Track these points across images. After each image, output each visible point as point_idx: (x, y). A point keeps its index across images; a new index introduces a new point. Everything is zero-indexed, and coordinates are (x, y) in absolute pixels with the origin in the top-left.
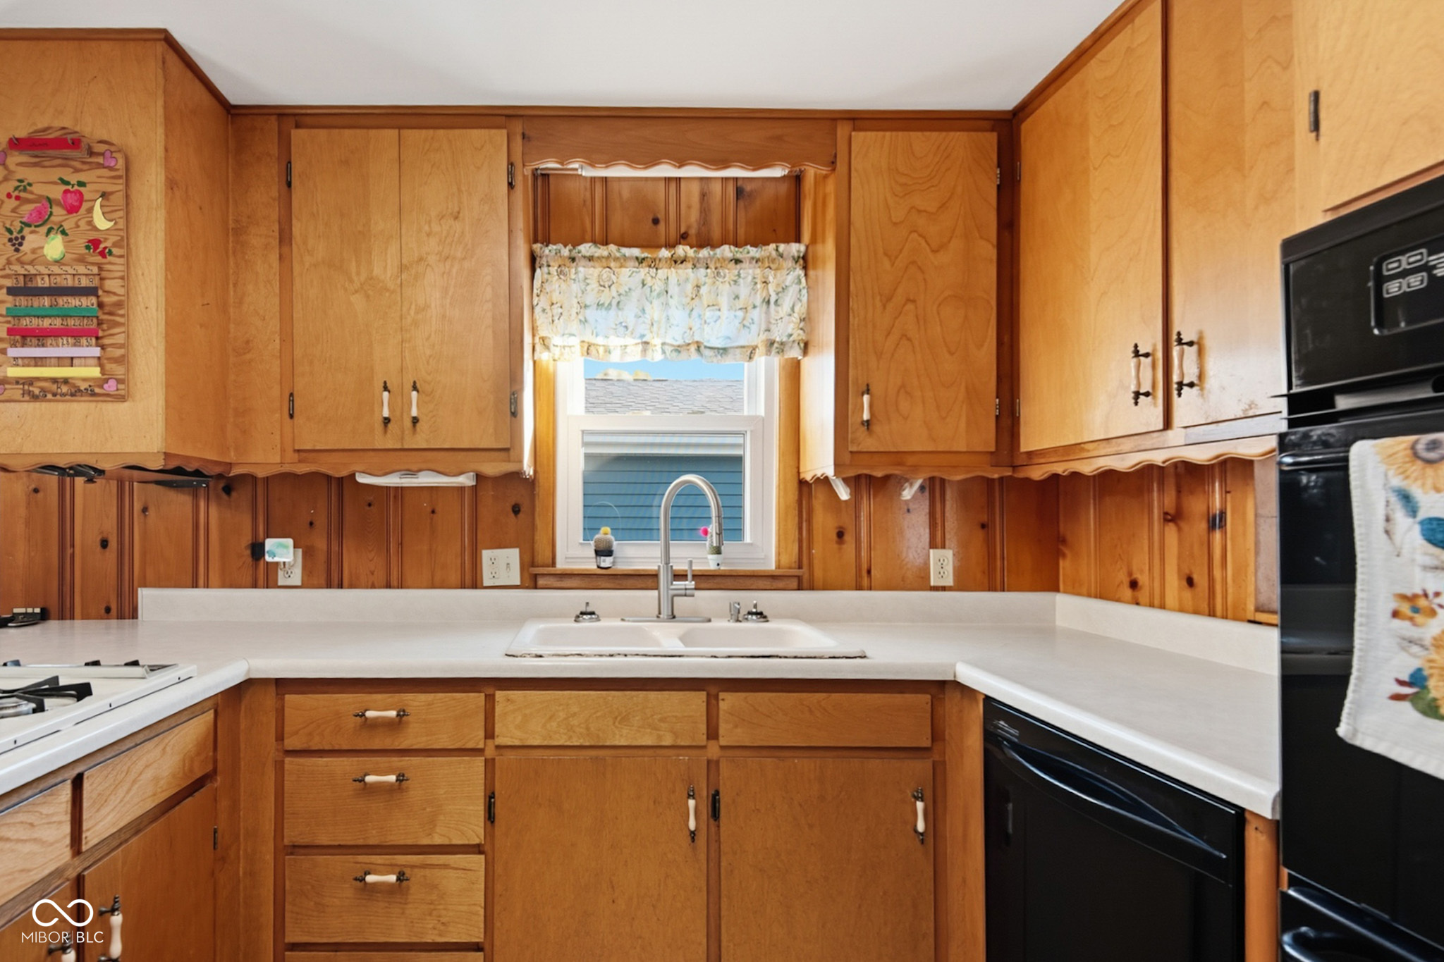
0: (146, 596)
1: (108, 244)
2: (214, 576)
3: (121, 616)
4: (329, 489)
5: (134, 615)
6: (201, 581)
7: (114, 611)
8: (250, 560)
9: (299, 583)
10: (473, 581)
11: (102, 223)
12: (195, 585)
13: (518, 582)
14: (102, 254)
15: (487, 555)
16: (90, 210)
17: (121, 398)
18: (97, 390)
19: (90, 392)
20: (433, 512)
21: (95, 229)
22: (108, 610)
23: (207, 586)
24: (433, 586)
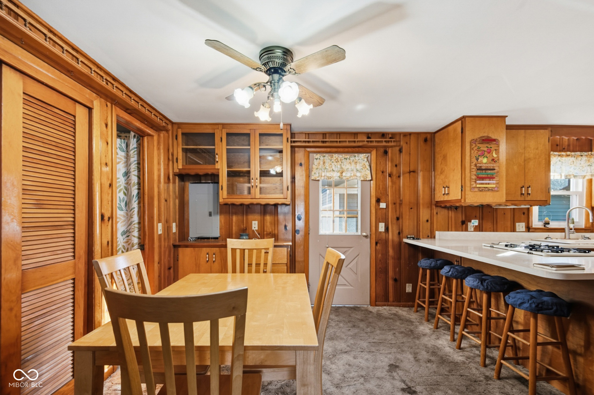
0: (437, 233)
1: (496, 160)
2: (453, 229)
3: (431, 238)
4: (480, 209)
5: (434, 238)
6: (450, 230)
7: (430, 237)
8: (461, 225)
9: (473, 230)
10: (514, 230)
11: (495, 155)
12: (448, 231)
13: (524, 231)
14: (495, 162)
15: (517, 224)
16: (493, 153)
17: (497, 191)
18: (493, 189)
19: (492, 190)
20: (504, 214)
21: (493, 157)
22: (428, 236)
23: (451, 231)
24: (504, 231)
